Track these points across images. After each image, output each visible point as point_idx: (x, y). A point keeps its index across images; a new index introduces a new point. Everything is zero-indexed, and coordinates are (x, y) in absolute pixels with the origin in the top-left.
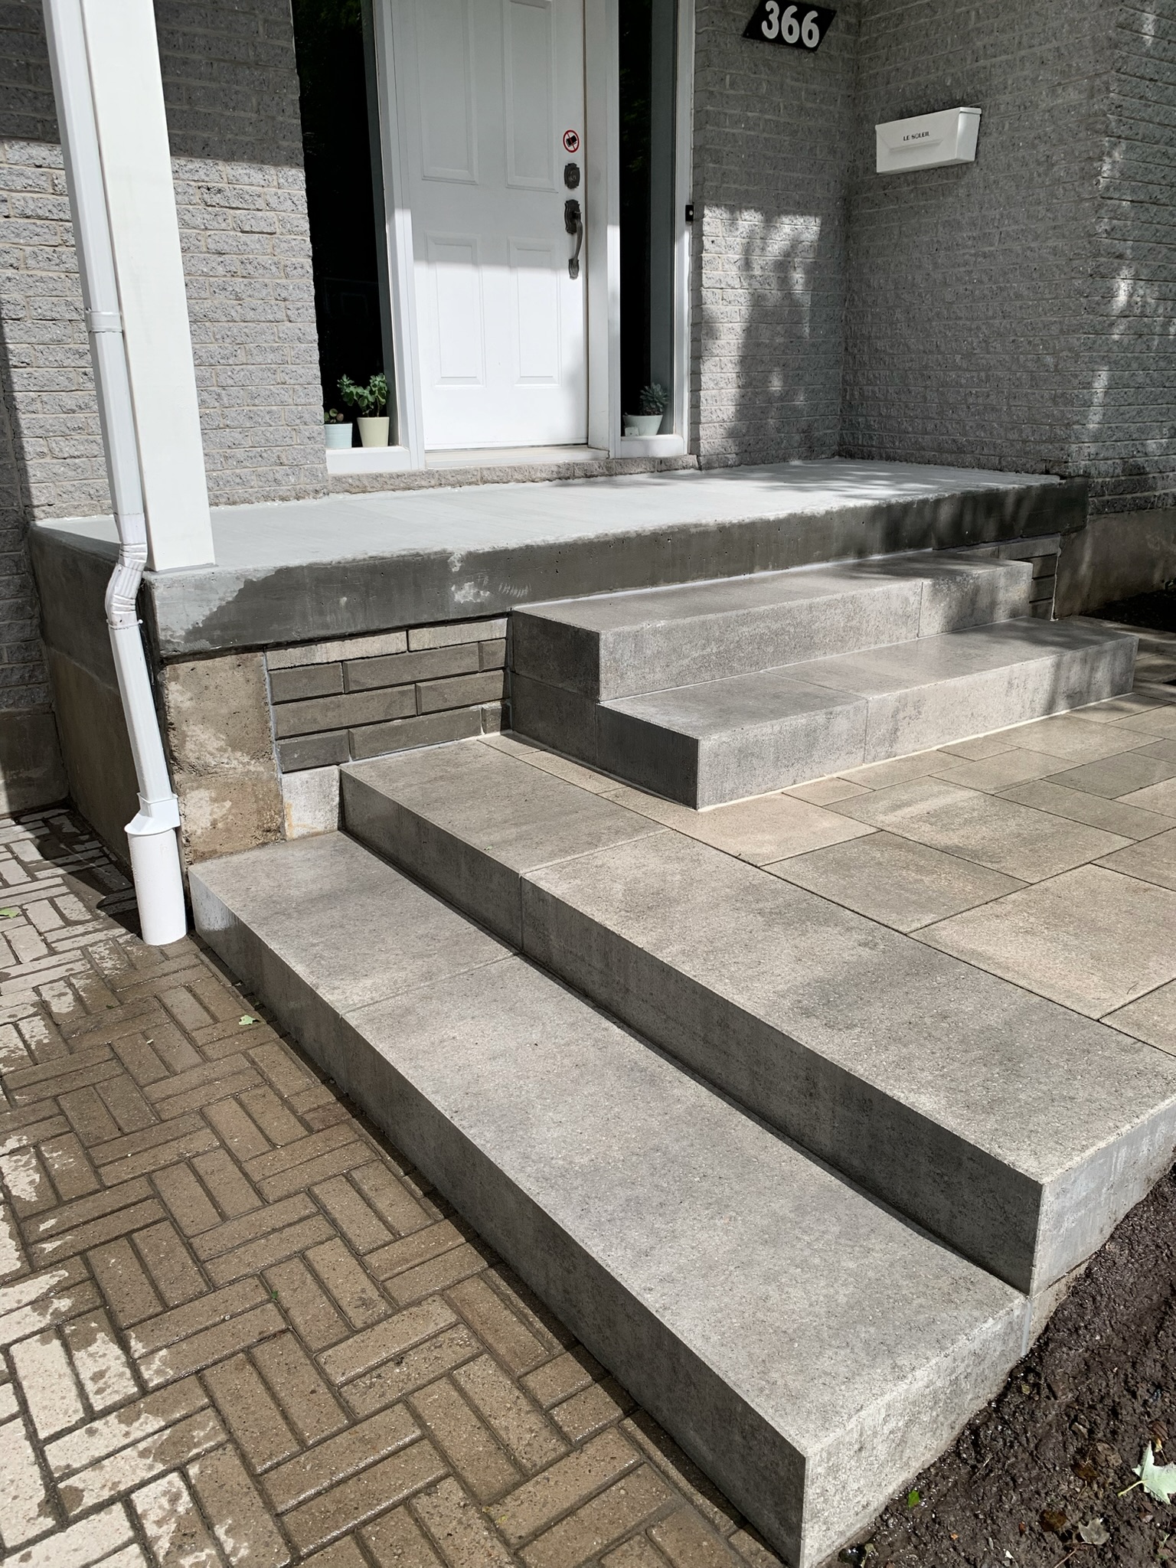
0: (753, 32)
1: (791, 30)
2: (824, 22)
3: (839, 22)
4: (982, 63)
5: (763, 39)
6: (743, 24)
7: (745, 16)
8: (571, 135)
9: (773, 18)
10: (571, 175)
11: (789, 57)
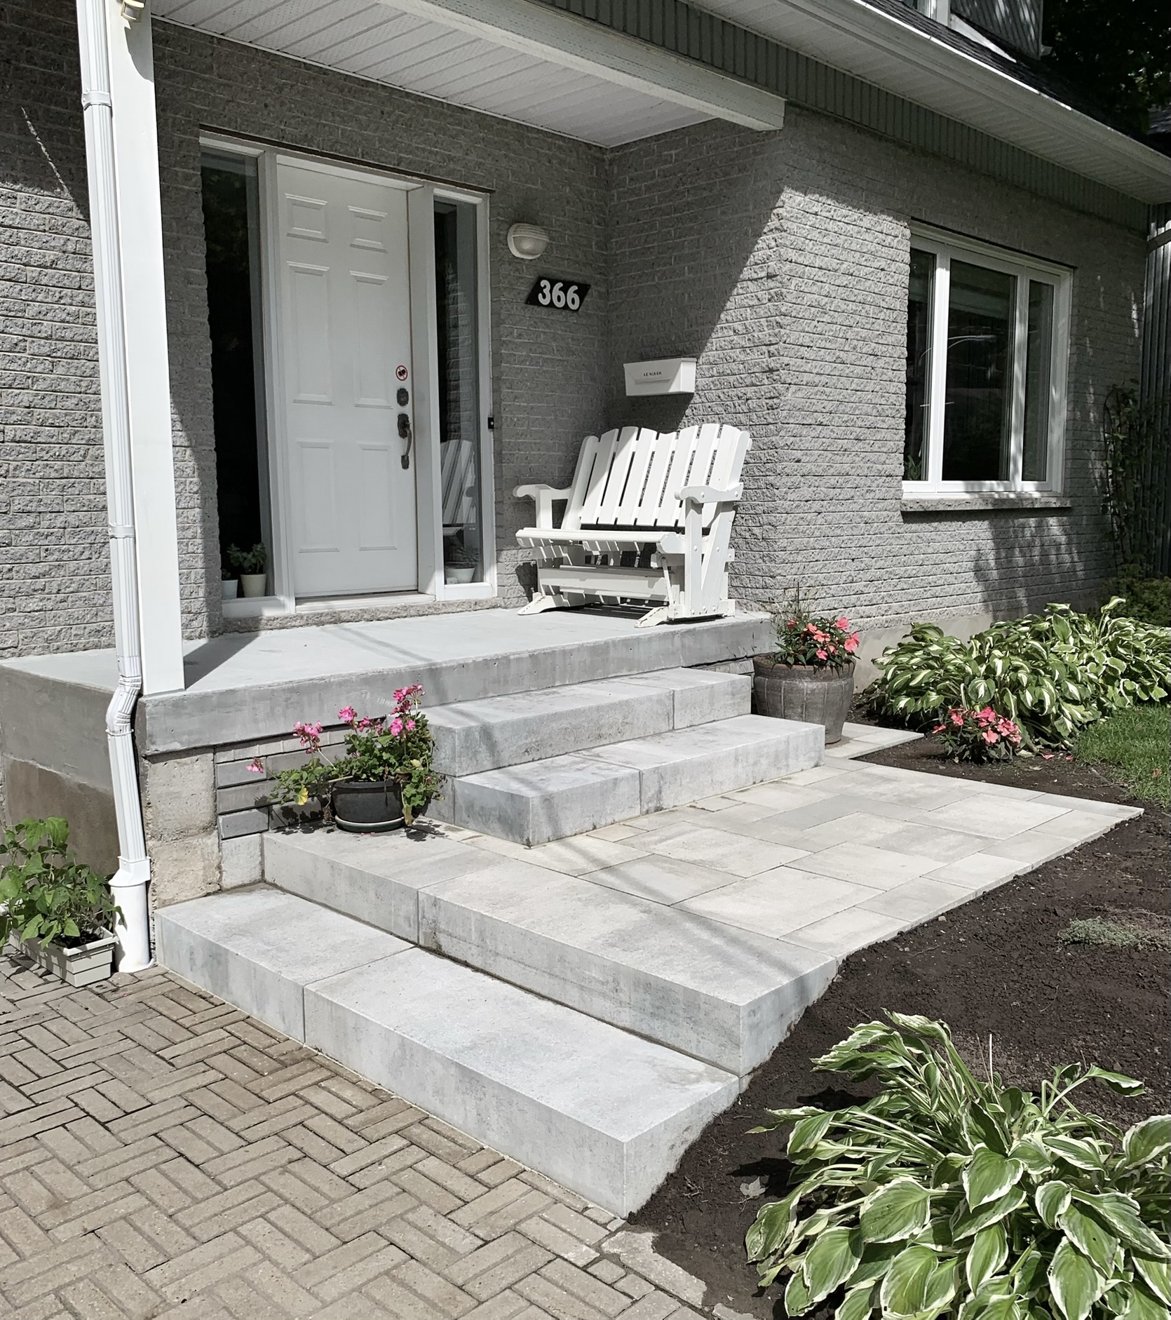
0: (532, 300)
1: (559, 299)
2: (583, 291)
3: (593, 292)
4: (695, 328)
5: (540, 304)
6: (525, 296)
7: (525, 289)
8: (402, 369)
9: (546, 291)
10: (402, 396)
11: (557, 316)
